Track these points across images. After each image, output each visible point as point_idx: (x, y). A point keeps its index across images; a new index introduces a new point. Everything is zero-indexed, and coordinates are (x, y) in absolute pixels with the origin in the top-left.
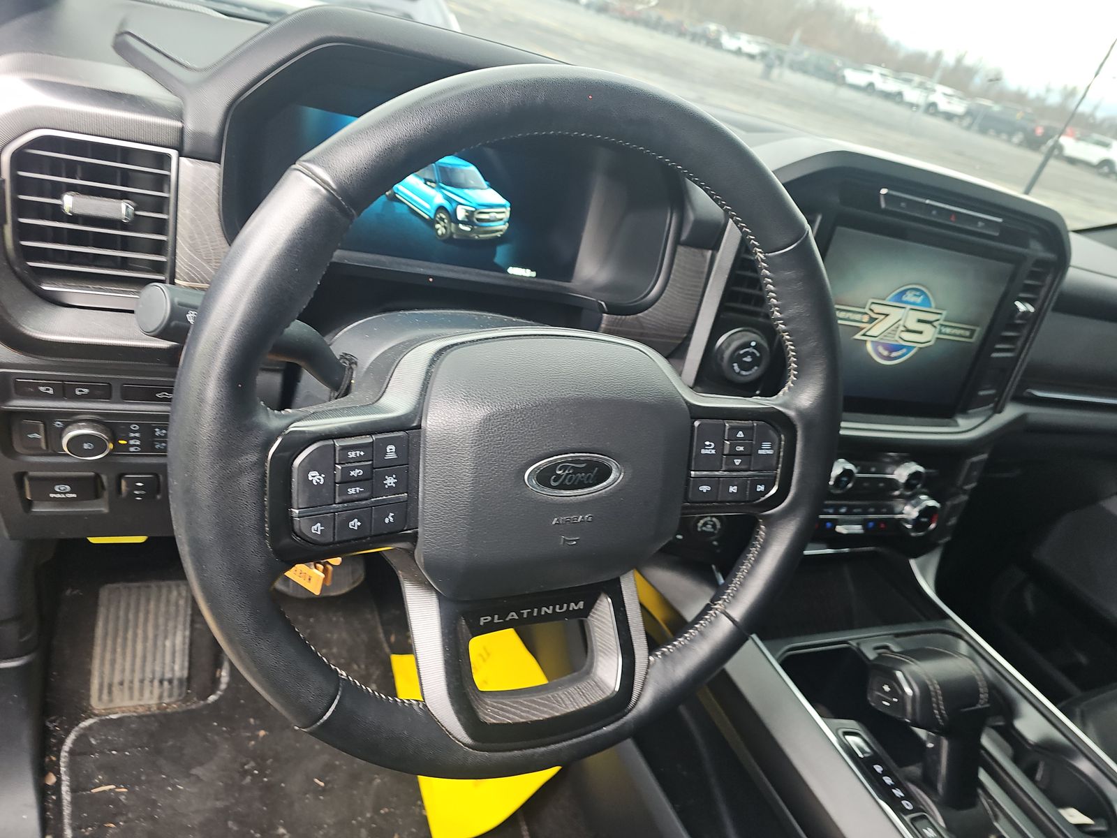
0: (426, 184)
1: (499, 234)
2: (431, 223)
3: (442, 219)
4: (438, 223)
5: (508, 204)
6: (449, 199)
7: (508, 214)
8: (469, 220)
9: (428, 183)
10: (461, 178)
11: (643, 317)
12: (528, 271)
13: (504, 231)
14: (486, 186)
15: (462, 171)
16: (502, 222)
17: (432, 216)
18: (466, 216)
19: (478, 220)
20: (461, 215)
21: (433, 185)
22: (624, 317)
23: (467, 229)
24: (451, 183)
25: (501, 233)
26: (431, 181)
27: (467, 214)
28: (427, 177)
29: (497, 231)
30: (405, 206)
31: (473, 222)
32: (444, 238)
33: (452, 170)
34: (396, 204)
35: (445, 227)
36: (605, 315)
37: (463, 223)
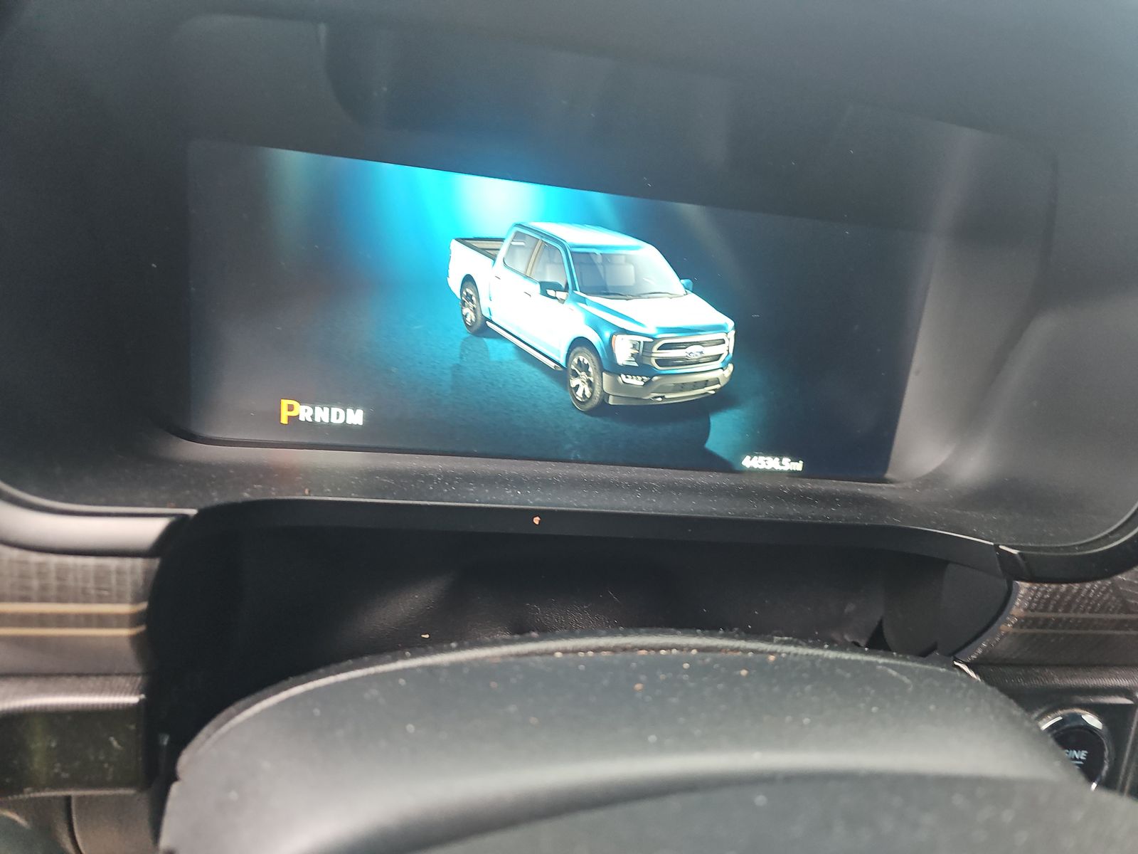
0: (545, 294)
1: (710, 390)
2: (561, 375)
3: (585, 368)
4: (576, 376)
5: (730, 324)
6: (596, 324)
7: (730, 343)
8: (641, 367)
9: (551, 292)
10: (627, 275)
11: (1131, 584)
12: (786, 460)
13: (723, 383)
14: (682, 291)
15: (628, 260)
16: (718, 364)
17: (563, 362)
18: (632, 355)
19: (661, 362)
20: (624, 352)
21: (561, 295)
22: (1076, 587)
23: (637, 382)
24: (605, 288)
25: (718, 386)
26: (556, 287)
27: (635, 352)
28: (549, 279)
29: (706, 383)
30: (509, 345)
31: (651, 367)
32: (589, 406)
33: (607, 259)
34: (489, 342)
35: (590, 384)
36: (1023, 587)
37: (628, 370)
